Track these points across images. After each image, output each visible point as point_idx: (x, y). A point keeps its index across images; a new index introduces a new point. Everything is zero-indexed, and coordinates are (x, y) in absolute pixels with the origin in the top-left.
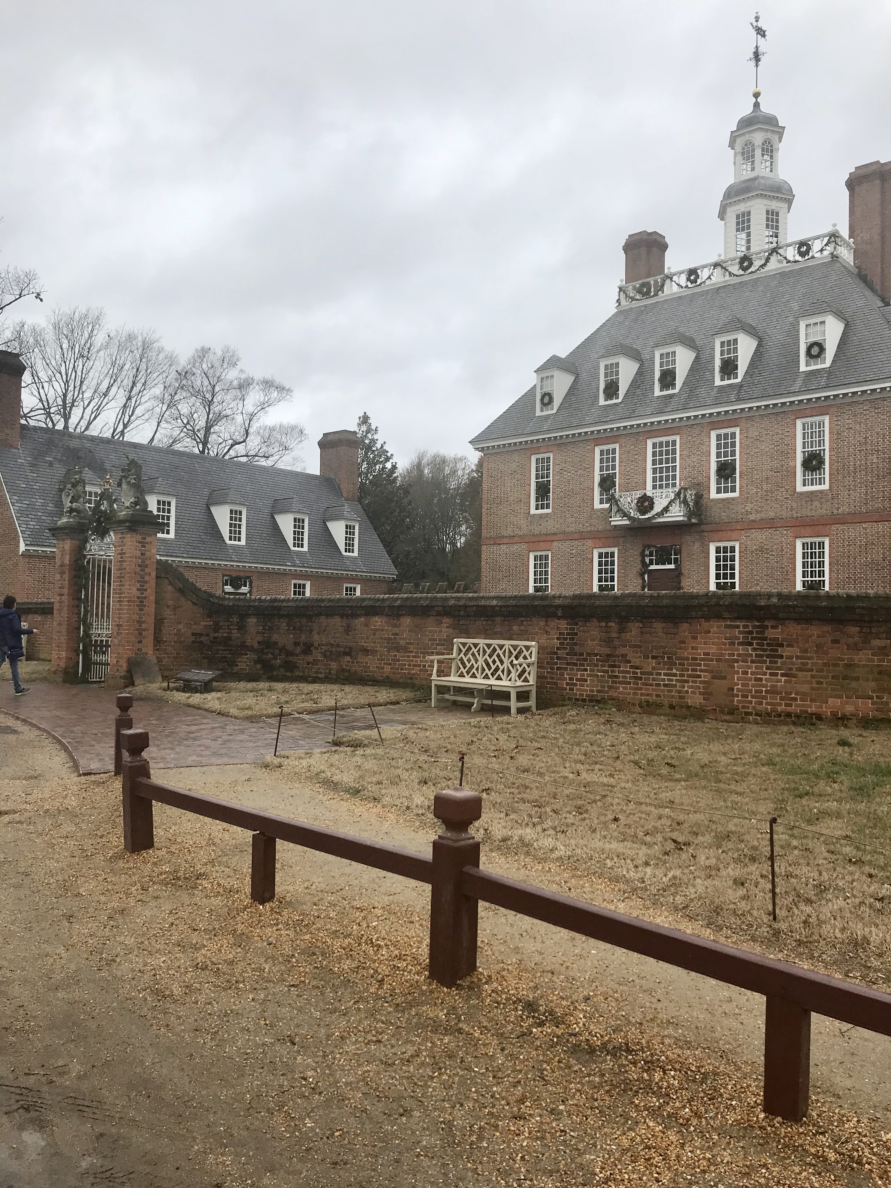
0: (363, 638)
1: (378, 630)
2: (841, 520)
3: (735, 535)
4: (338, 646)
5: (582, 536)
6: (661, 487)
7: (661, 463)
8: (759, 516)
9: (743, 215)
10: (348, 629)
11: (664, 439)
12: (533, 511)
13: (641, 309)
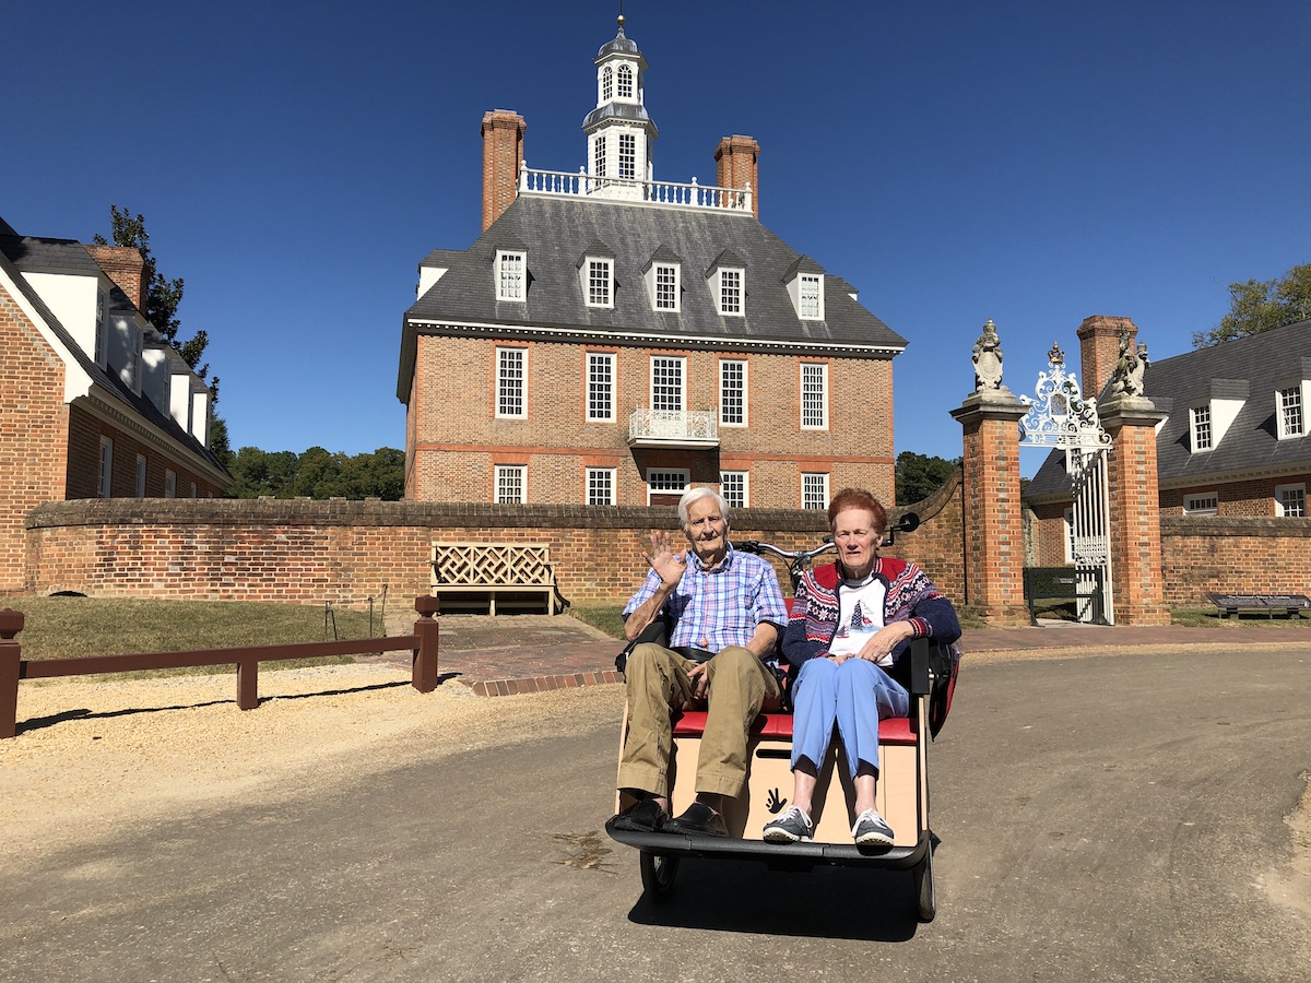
0: (1233, 559)
1: (1251, 551)
2: (841, 460)
3: (745, 464)
4: (1200, 568)
5: (572, 451)
6: (664, 407)
7: (664, 381)
8: (767, 449)
10: (1213, 550)
11: (668, 359)
12: (498, 415)
13: (556, 205)
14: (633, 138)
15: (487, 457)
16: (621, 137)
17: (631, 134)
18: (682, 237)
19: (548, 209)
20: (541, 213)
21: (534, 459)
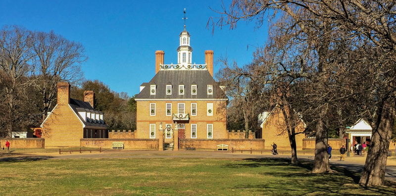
2: (215, 121)
3: (196, 123)
5: (164, 121)
6: (181, 112)
7: (181, 108)
8: (200, 120)
11: (181, 104)
12: (150, 115)
13: (166, 71)
15: (148, 123)
18: (190, 77)
19: (164, 73)
20: (163, 74)
21: (157, 123)
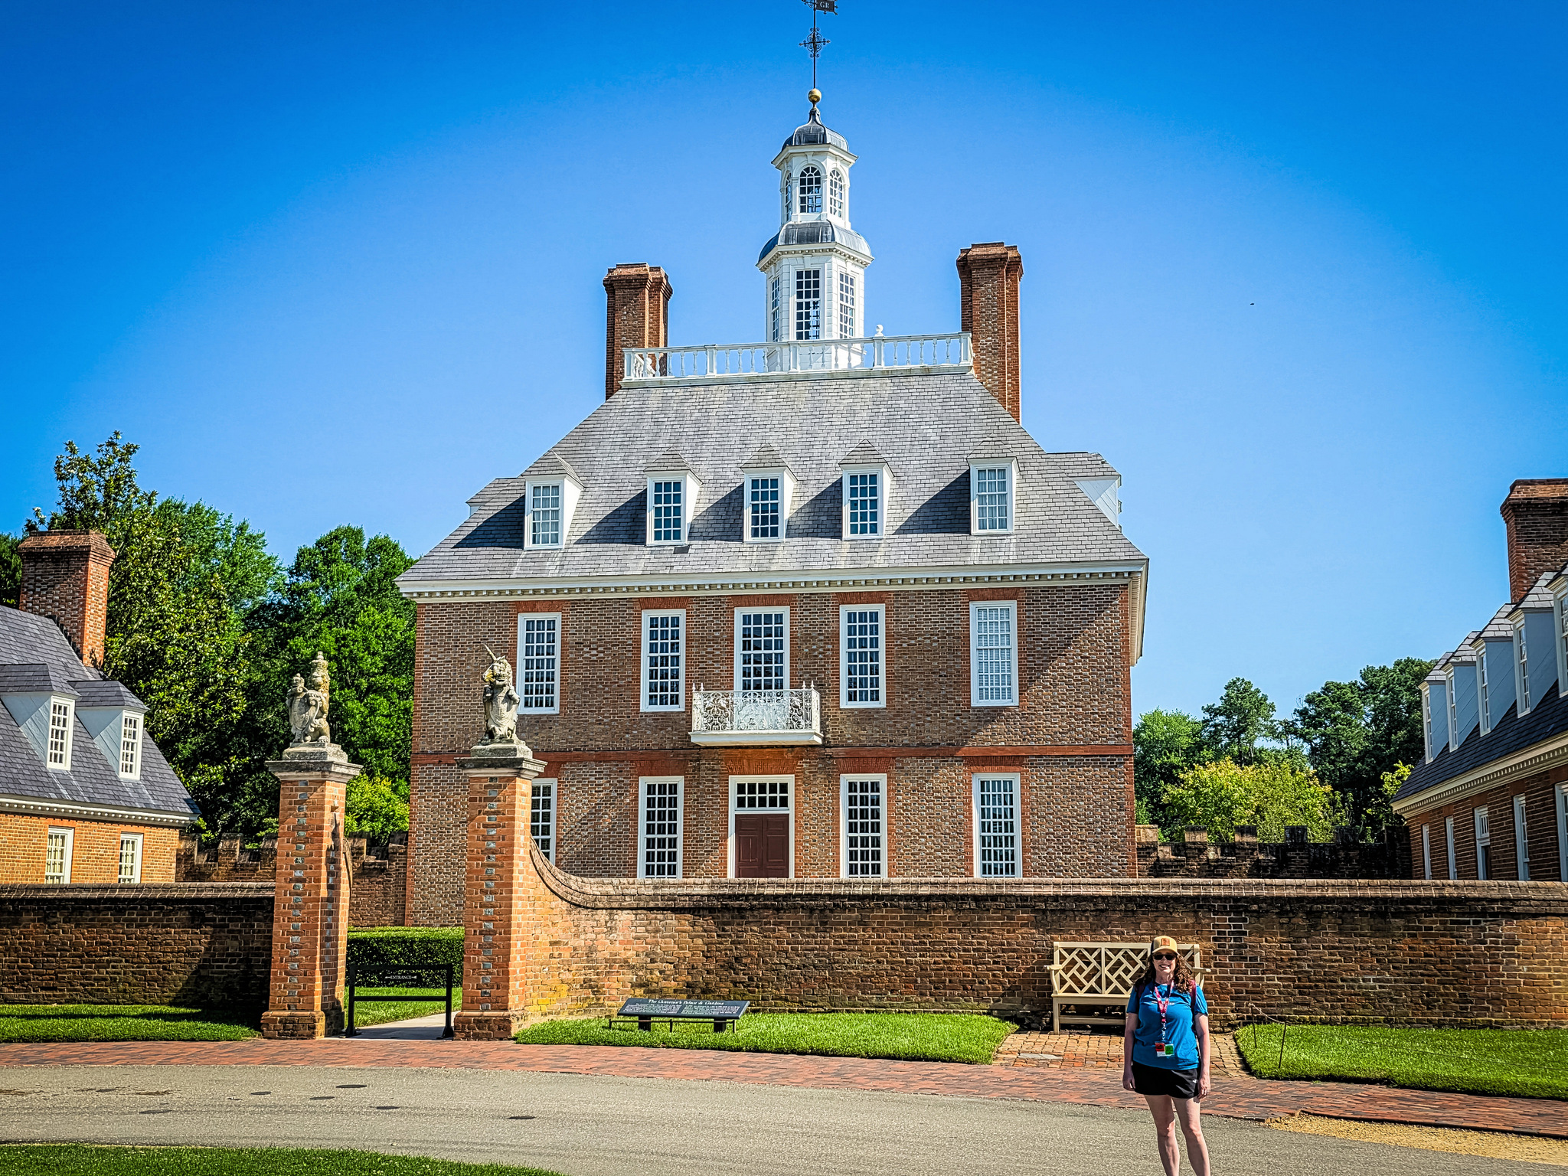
2: (1038, 752)
3: (881, 764)
5: (620, 756)
6: (757, 684)
7: (757, 647)
8: (917, 739)
9: (808, 274)
11: (762, 611)
14: (816, 274)
16: (799, 275)
17: (816, 268)
19: (653, 400)
21: (569, 770)
